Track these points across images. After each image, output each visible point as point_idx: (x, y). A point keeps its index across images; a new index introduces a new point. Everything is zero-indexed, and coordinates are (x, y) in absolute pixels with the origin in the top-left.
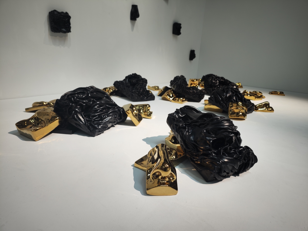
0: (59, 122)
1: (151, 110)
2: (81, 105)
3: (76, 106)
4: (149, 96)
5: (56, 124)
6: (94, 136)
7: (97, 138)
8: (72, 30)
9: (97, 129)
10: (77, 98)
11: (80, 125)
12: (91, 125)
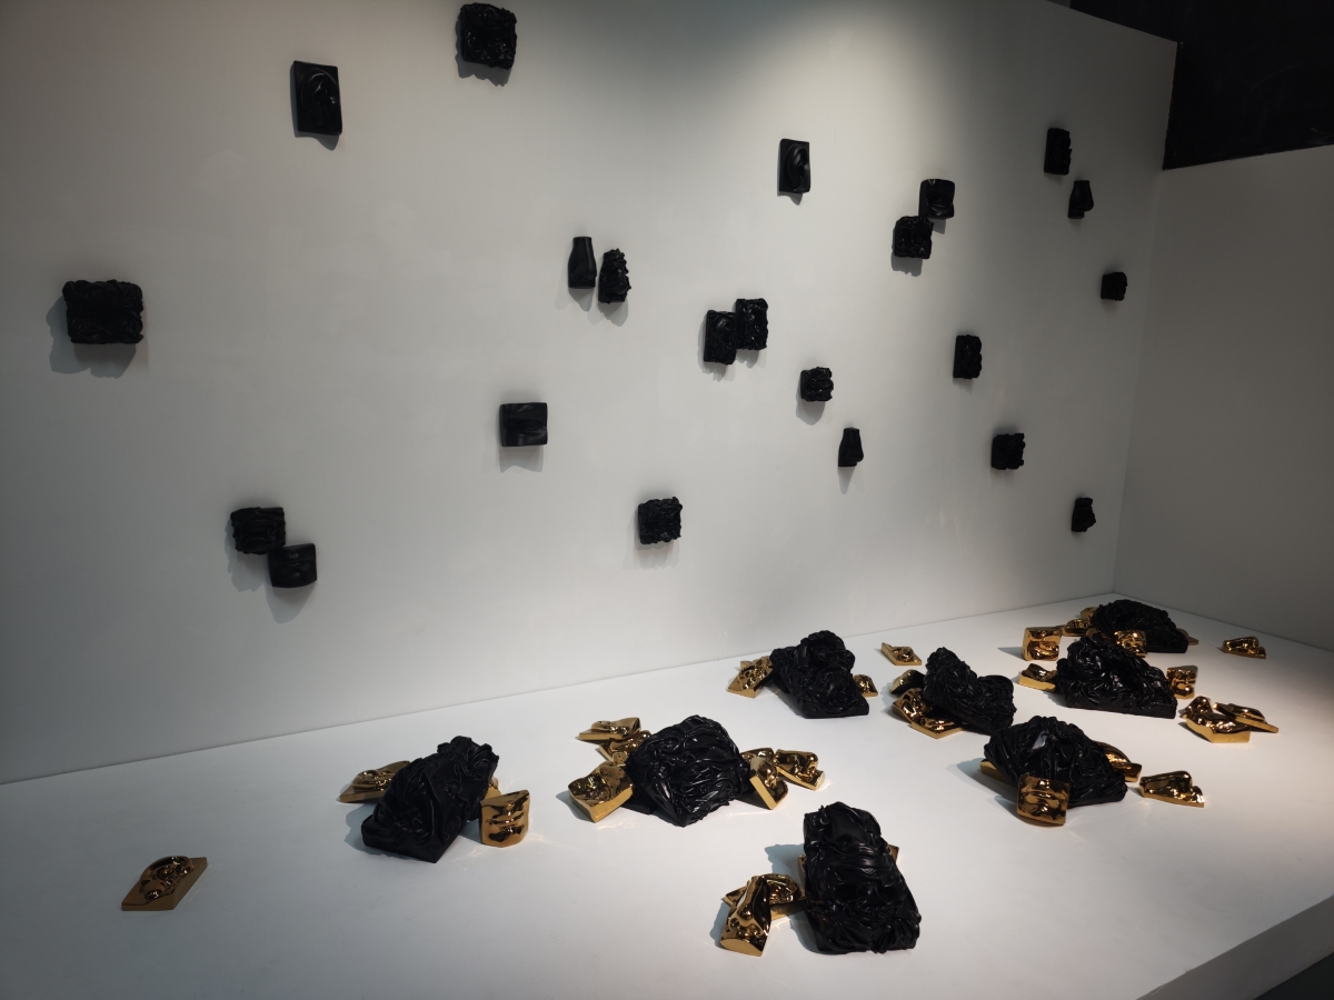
0: (633, 789)
1: (819, 768)
2: (667, 766)
3: (660, 765)
4: (851, 706)
5: (627, 793)
6: (683, 826)
7: (690, 828)
8: (682, 532)
9: (689, 813)
10: (664, 752)
11: (662, 802)
12: (681, 806)
